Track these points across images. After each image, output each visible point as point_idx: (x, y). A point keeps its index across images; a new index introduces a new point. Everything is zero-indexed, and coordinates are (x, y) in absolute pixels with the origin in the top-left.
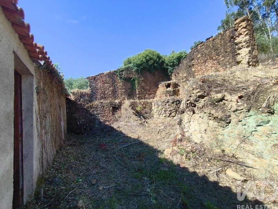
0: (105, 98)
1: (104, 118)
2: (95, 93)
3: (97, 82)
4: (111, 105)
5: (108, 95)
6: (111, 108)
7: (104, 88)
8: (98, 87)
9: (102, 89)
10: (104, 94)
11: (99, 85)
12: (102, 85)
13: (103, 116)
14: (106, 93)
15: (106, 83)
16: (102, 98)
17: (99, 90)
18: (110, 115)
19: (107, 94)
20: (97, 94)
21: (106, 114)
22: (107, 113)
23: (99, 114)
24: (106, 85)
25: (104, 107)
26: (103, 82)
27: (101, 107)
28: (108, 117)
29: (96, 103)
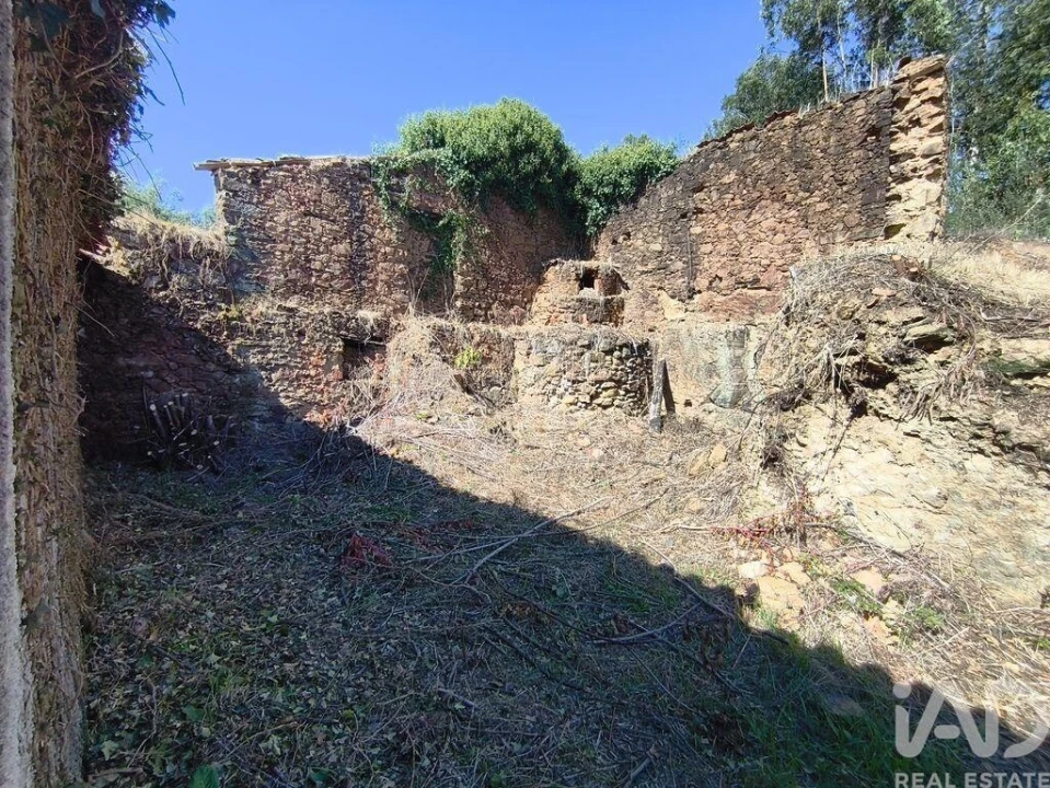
0: (307, 291)
1: (300, 392)
2: (254, 259)
3: (270, 202)
4: (338, 329)
5: (326, 280)
6: (338, 346)
7: (307, 238)
8: (272, 228)
9: (293, 243)
10: (307, 271)
11: (282, 216)
12: (294, 223)
13: (298, 378)
14: (316, 265)
15: (316, 216)
16: (291, 288)
17: (280, 246)
18: (331, 376)
19: (321, 271)
20: (269, 264)
21: (313, 373)
22: (316, 366)
23: (273, 370)
24: (316, 223)
25: (301, 334)
26: (302, 208)
27: (289, 334)
28: (322, 386)
29: (261, 308)
